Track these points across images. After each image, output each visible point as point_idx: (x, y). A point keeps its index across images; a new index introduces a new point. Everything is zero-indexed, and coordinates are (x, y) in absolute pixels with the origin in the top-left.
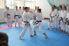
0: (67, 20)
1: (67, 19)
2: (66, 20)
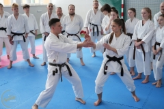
0: (157, 46)
1: (159, 44)
2: (155, 49)
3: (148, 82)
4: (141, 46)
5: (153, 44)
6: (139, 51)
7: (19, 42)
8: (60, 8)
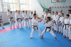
1: (61, 22)
3: (57, 33)
4: (55, 22)
5: (59, 22)
6: (54, 24)
7: (19, 21)
8: (32, 11)
